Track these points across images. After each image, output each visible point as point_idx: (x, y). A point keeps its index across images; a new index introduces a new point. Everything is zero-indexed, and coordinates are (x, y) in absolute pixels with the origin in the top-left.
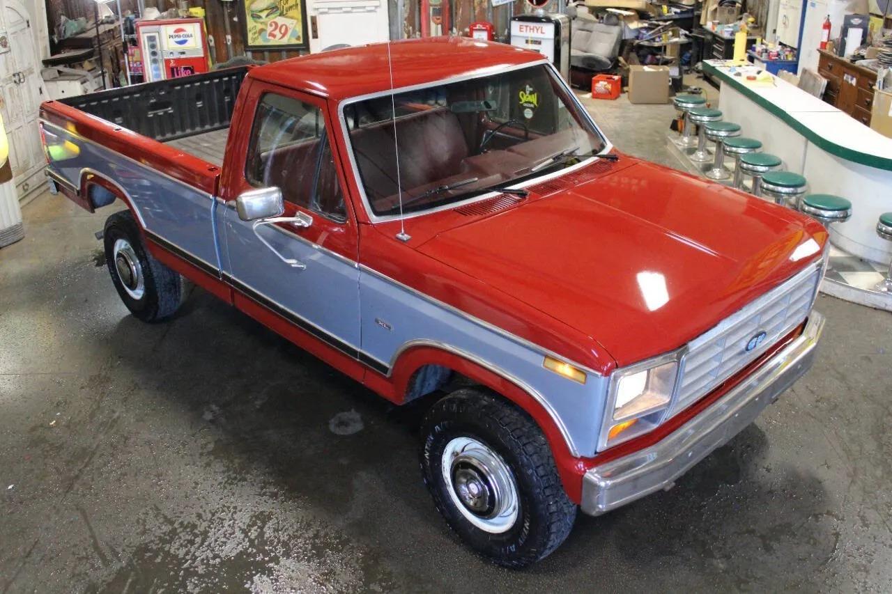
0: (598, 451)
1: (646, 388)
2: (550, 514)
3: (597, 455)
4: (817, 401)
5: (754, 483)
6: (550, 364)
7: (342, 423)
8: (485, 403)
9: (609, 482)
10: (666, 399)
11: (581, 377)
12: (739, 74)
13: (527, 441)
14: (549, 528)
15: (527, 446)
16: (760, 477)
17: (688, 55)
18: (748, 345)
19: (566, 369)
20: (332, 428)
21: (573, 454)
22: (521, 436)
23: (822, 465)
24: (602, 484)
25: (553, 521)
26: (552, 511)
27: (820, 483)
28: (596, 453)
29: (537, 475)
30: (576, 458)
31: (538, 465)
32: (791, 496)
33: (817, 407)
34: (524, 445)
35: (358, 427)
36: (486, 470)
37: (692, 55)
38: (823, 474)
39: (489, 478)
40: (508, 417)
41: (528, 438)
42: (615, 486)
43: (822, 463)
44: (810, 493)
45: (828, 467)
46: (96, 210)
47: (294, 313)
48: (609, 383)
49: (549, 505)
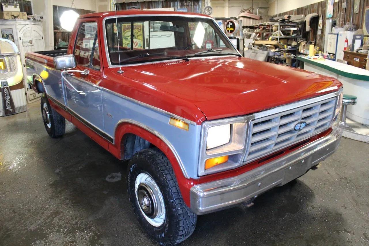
0: (200, 175)
1: (230, 140)
2: (179, 215)
3: (199, 178)
4: (341, 178)
5: (305, 213)
6: (172, 121)
7: (113, 177)
8: (150, 153)
9: (205, 193)
10: (241, 147)
11: (186, 127)
12: (310, 58)
13: (168, 173)
14: (178, 223)
15: (167, 175)
16: (309, 211)
17: (295, 64)
18: (295, 127)
19: (180, 124)
20: (107, 179)
21: (186, 177)
22: (165, 170)
23: (342, 207)
24: (201, 195)
25: (180, 219)
26: (180, 213)
27: (341, 215)
28: (198, 176)
29: (172, 192)
30: (187, 179)
31: (172, 186)
32: (325, 221)
33: (340, 181)
34: (166, 174)
35: (119, 179)
36: (151, 192)
37: (296, 64)
38: (342, 211)
39: (152, 197)
40: (160, 160)
41: (168, 171)
42: (208, 196)
43: (342, 206)
44: (335, 220)
45: (345, 208)
46: (40, 94)
47: (89, 122)
48: (201, 129)
49: (178, 209)
